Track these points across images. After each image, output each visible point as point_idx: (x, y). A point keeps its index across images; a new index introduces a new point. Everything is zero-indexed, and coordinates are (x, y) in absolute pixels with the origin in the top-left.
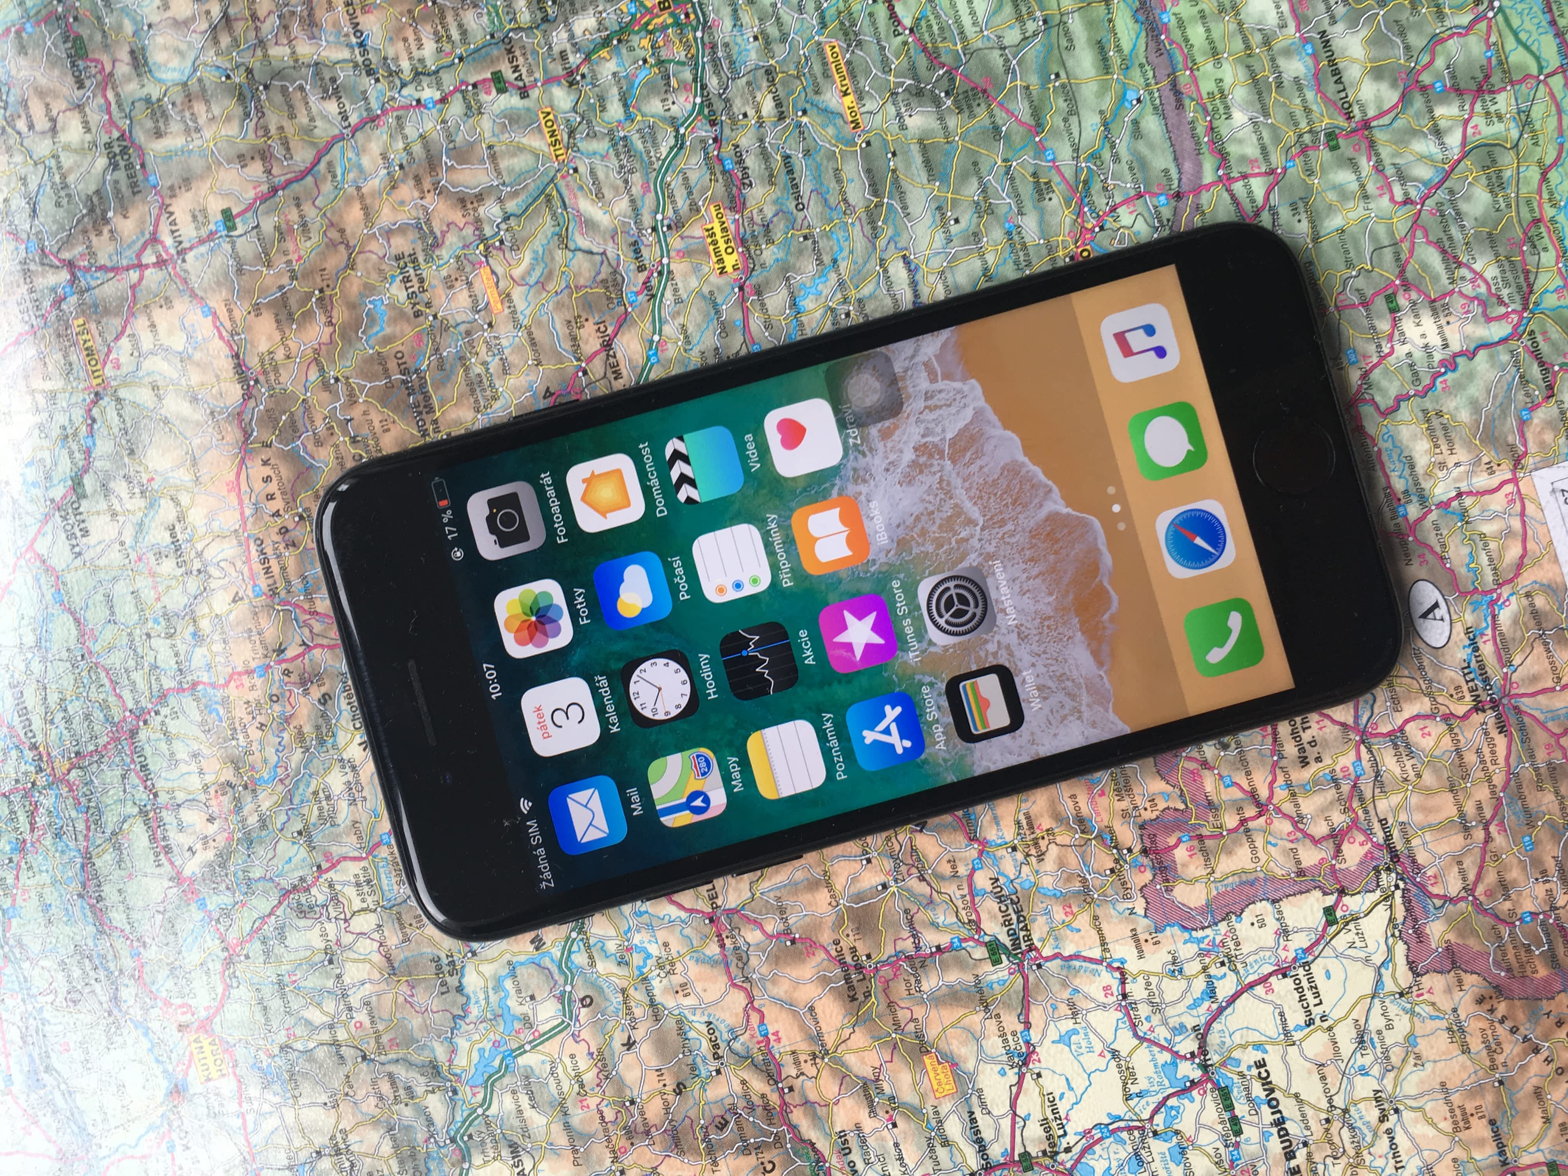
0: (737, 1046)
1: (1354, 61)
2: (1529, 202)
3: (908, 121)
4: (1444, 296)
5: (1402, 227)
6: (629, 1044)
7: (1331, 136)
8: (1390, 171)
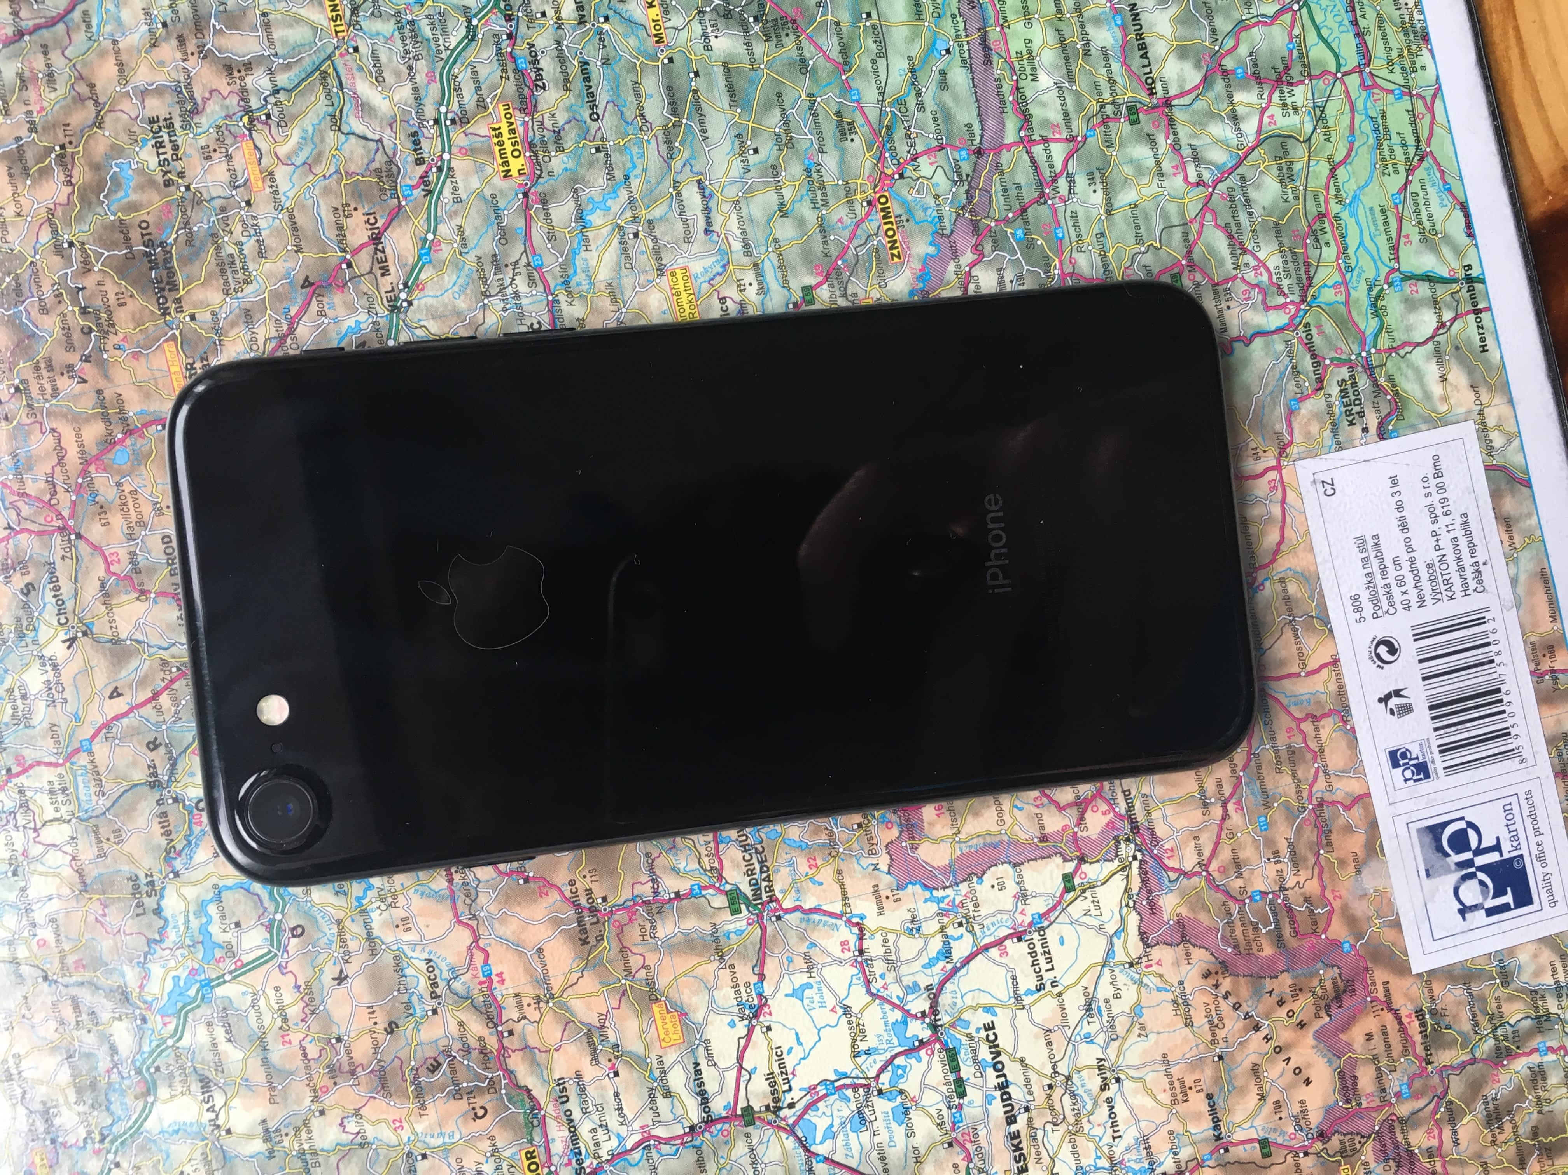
0: (457, 985)
1: (1161, 37)
2: (1316, 197)
3: (713, 42)
4: (1227, 281)
5: (1192, 210)
6: (341, 979)
7: (1133, 110)
8: (1186, 151)
